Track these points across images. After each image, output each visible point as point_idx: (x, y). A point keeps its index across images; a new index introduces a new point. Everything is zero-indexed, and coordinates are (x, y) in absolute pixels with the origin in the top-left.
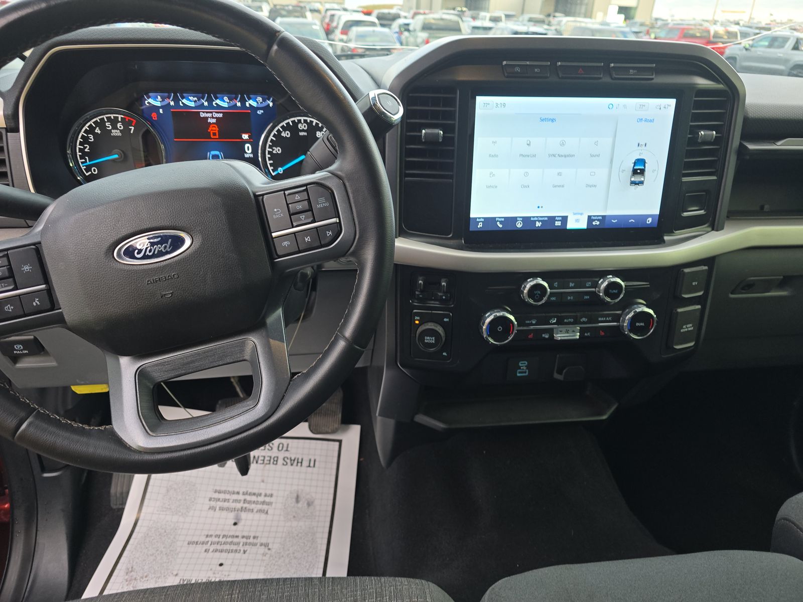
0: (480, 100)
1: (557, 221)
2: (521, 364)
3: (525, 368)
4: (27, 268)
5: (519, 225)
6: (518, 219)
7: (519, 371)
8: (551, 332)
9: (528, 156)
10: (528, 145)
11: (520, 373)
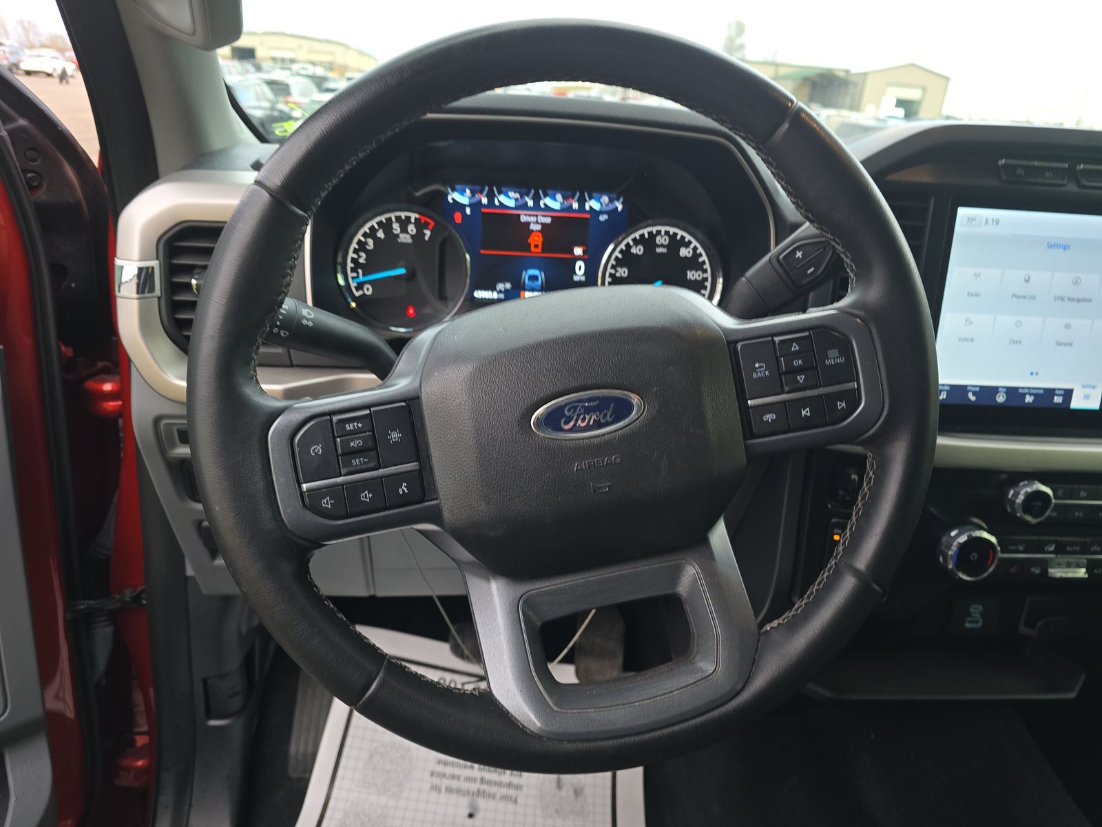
0: (962, 212)
1: (1057, 395)
2: (974, 608)
3: (978, 615)
4: (395, 436)
5: (1001, 398)
6: (1000, 389)
7: (969, 619)
8: (1045, 565)
9: (1025, 297)
10: (1027, 281)
11: (971, 622)
